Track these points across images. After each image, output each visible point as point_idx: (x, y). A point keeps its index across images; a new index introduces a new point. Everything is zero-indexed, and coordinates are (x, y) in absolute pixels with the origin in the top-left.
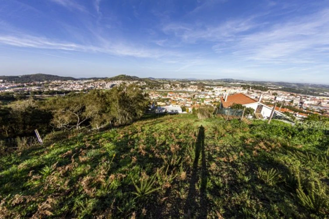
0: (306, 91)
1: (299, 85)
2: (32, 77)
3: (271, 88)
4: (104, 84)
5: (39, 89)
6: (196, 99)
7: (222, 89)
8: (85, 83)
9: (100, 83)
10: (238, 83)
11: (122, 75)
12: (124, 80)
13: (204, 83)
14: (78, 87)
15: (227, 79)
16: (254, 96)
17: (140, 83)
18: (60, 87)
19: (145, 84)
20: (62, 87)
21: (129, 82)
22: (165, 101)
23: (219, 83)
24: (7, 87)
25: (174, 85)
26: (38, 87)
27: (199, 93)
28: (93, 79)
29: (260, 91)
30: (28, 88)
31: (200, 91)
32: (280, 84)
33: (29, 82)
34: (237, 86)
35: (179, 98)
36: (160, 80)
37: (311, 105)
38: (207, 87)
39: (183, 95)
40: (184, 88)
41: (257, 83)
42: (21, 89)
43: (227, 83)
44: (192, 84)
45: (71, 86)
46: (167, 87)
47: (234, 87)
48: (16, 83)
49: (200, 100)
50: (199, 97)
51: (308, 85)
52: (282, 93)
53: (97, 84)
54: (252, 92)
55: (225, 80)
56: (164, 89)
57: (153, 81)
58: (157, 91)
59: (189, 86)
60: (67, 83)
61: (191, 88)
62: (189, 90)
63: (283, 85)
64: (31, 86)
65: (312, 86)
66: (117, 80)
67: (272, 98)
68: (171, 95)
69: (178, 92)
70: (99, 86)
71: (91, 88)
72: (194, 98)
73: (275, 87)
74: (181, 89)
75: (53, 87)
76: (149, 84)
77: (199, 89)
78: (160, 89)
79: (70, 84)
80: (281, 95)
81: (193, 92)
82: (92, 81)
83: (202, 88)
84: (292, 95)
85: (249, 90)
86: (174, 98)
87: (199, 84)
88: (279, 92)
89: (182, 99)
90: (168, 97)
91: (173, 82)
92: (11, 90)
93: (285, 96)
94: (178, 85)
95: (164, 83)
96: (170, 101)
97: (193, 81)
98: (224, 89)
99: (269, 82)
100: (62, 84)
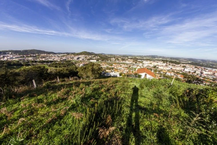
0: (207, 65)
1: (203, 61)
2: (29, 51)
3: (183, 62)
4: (73, 57)
5: (33, 59)
6: (131, 69)
7: (149, 62)
8: (61, 56)
9: (71, 57)
10: (160, 59)
11: (85, 52)
12: (85, 55)
13: (138, 58)
14: (57, 59)
15: (153, 56)
16: (170, 68)
17: (96, 57)
18: (46, 58)
19: (99, 58)
20: (48, 58)
21: (89, 56)
22: (111, 69)
23: (148, 58)
24: (14, 57)
25: (117, 59)
26: (32, 58)
27: (133, 64)
28: (66, 53)
29: (174, 64)
30: (27, 58)
31: (134, 63)
32: (190, 59)
33: (27, 55)
34: (160, 61)
35: (120, 68)
36: (108, 55)
37: (207, 75)
38: (139, 60)
39: (123, 66)
40: (124, 61)
41: (174, 58)
42: (23, 59)
43: (153, 58)
44: (129, 59)
45: (53, 58)
46: (113, 60)
47: (157, 61)
48: (19, 55)
49: (134, 69)
50: (133, 67)
51: (209, 61)
52: (189, 66)
53: (69, 57)
54: (169, 65)
55: (152, 56)
56: (110, 61)
57: (104, 56)
58: (106, 63)
59: (127, 60)
60: (50, 56)
61: (129, 61)
62: (127, 62)
63: (192, 61)
64: (29, 57)
65: (212, 61)
66: (81, 55)
67: (182, 70)
68: (115, 65)
69: (120, 64)
70: (70, 59)
71: (65, 59)
72: (129, 67)
73: (186, 62)
74: (122, 62)
75: (42, 58)
76: (101, 58)
77: (133, 62)
78: (108, 61)
79: (52, 57)
80: (188, 68)
81: (130, 64)
82: (66, 55)
83: (135, 62)
84: (196, 67)
85: (167, 63)
86: (117, 67)
87: (134, 58)
88: (187, 66)
89: (122, 68)
90: (113, 67)
91: (117, 57)
92: (17, 60)
93: (191, 68)
94: (120, 59)
95: (111, 57)
96: (114, 69)
97: (130, 56)
98: (150, 62)
99: (182, 58)
100: (47, 56)
